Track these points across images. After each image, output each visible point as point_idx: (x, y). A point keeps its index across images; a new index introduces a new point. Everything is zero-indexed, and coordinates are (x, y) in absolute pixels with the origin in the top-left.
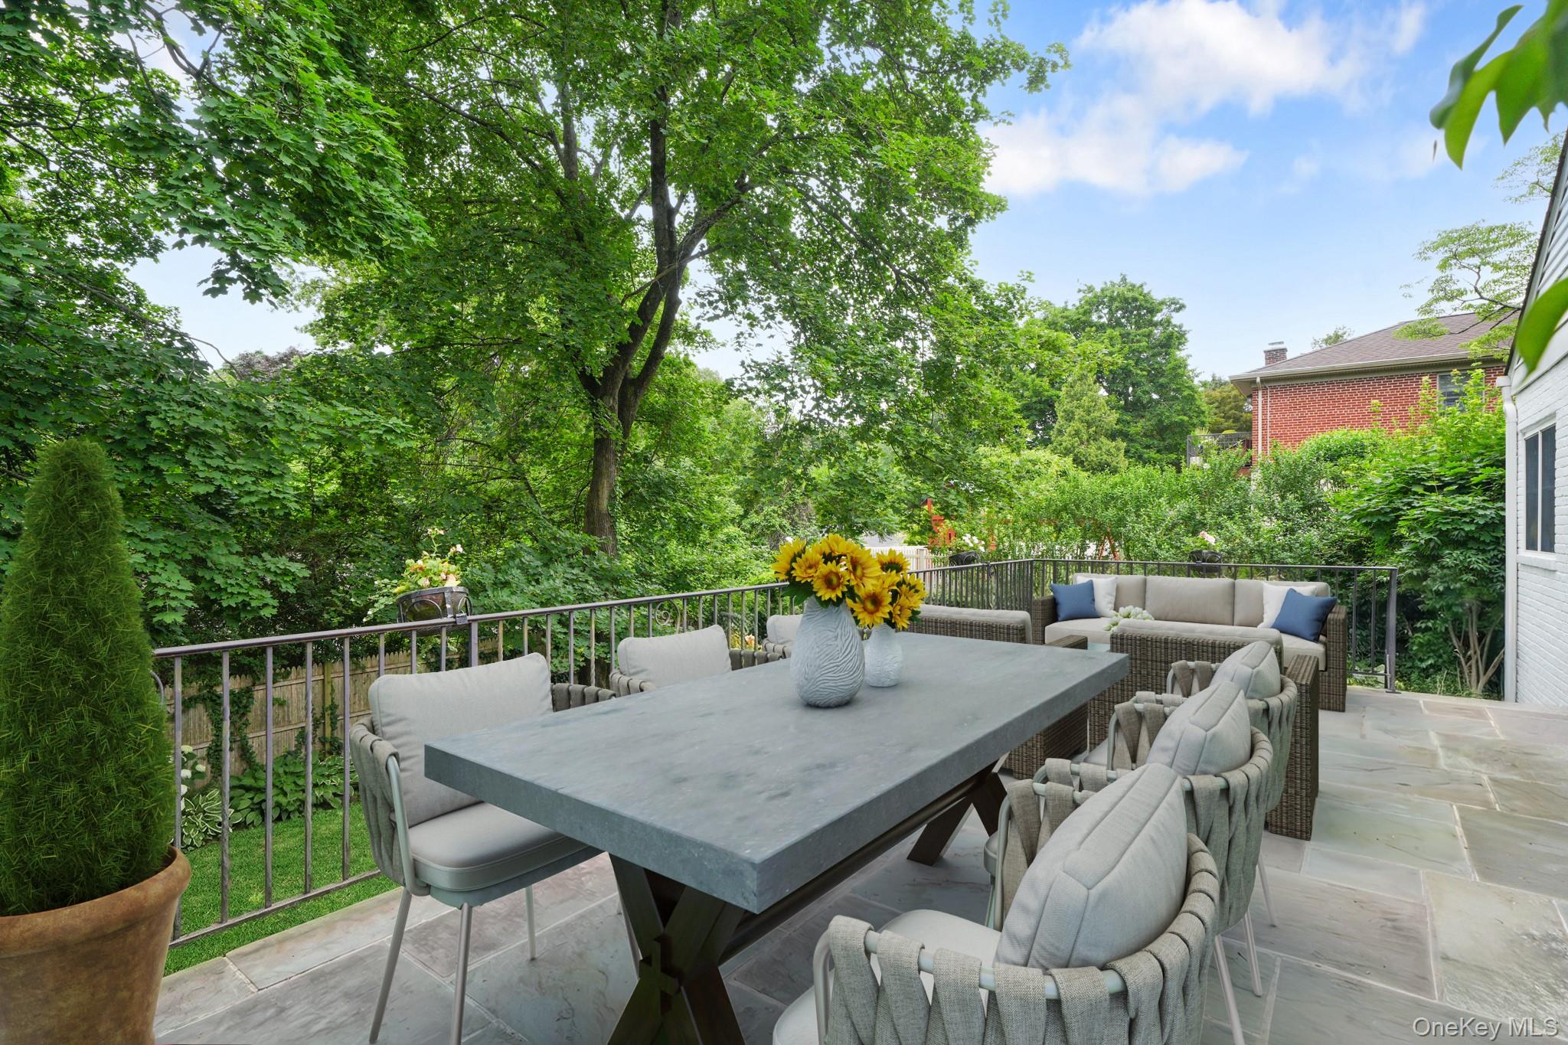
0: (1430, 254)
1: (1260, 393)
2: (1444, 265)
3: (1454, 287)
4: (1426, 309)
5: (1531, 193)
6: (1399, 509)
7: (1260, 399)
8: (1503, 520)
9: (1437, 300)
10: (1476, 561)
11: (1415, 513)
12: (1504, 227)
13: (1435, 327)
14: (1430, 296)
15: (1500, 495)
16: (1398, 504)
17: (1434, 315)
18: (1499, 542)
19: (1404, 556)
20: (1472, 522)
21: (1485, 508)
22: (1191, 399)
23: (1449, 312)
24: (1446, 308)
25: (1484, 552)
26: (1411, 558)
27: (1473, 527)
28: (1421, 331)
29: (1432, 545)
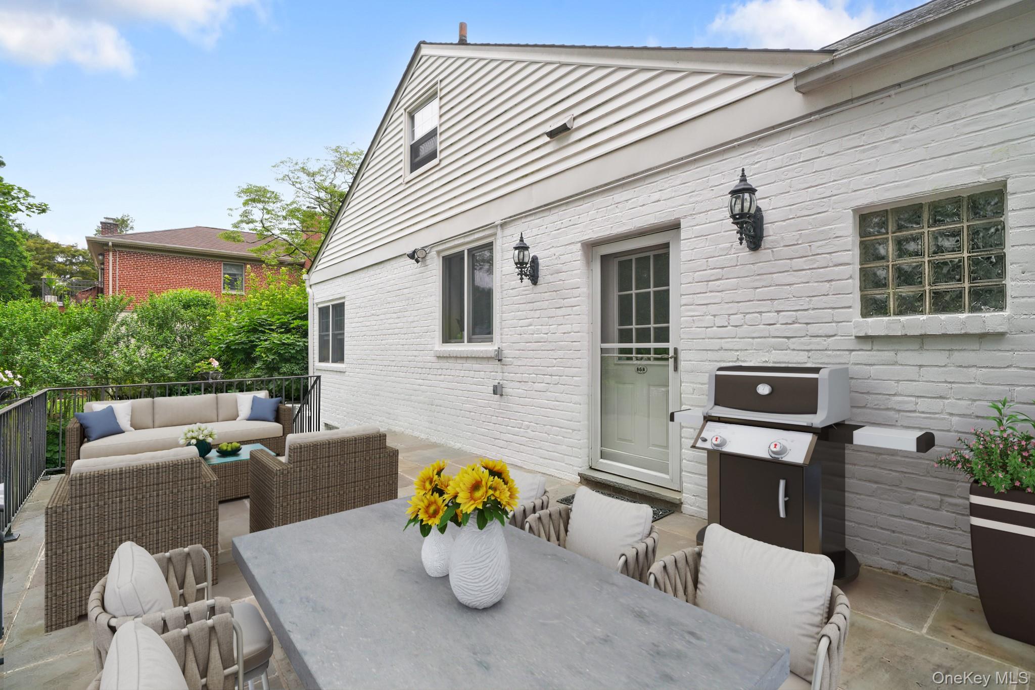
0: (242, 195)
1: (111, 254)
2: (246, 203)
3: (251, 217)
4: (235, 226)
5: (283, 179)
6: (253, 341)
7: (111, 258)
8: (306, 348)
9: (242, 221)
10: (296, 369)
11: (266, 344)
12: (273, 192)
13: (239, 236)
14: (239, 219)
15: (305, 334)
16: (252, 338)
17: (239, 230)
18: (305, 358)
19: (258, 368)
20: (294, 348)
21: (299, 342)
22: (13, 245)
23: (247, 230)
24: (246, 228)
25: (298, 364)
26: (263, 369)
27: (294, 351)
28: (231, 237)
29: (275, 361)
